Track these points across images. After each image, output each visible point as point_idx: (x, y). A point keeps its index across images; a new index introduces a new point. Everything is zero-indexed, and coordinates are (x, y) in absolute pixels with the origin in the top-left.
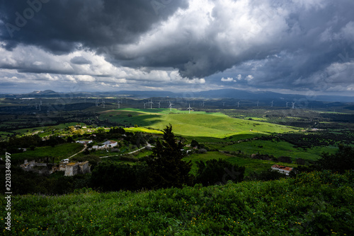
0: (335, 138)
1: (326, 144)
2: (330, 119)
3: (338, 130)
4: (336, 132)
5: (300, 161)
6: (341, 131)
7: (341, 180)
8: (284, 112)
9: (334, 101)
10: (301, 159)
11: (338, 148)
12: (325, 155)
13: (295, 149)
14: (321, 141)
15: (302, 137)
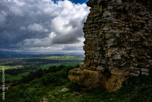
0: (28, 69)
1: (25, 72)
2: (26, 61)
3: (29, 65)
4: (28, 66)
5: (14, 81)
6: (30, 66)
7: (28, 86)
8: (5, 60)
9: (27, 54)
10: (15, 81)
11: (29, 73)
12: (24, 77)
13: (12, 76)
14: (23, 71)
15: (15, 70)
